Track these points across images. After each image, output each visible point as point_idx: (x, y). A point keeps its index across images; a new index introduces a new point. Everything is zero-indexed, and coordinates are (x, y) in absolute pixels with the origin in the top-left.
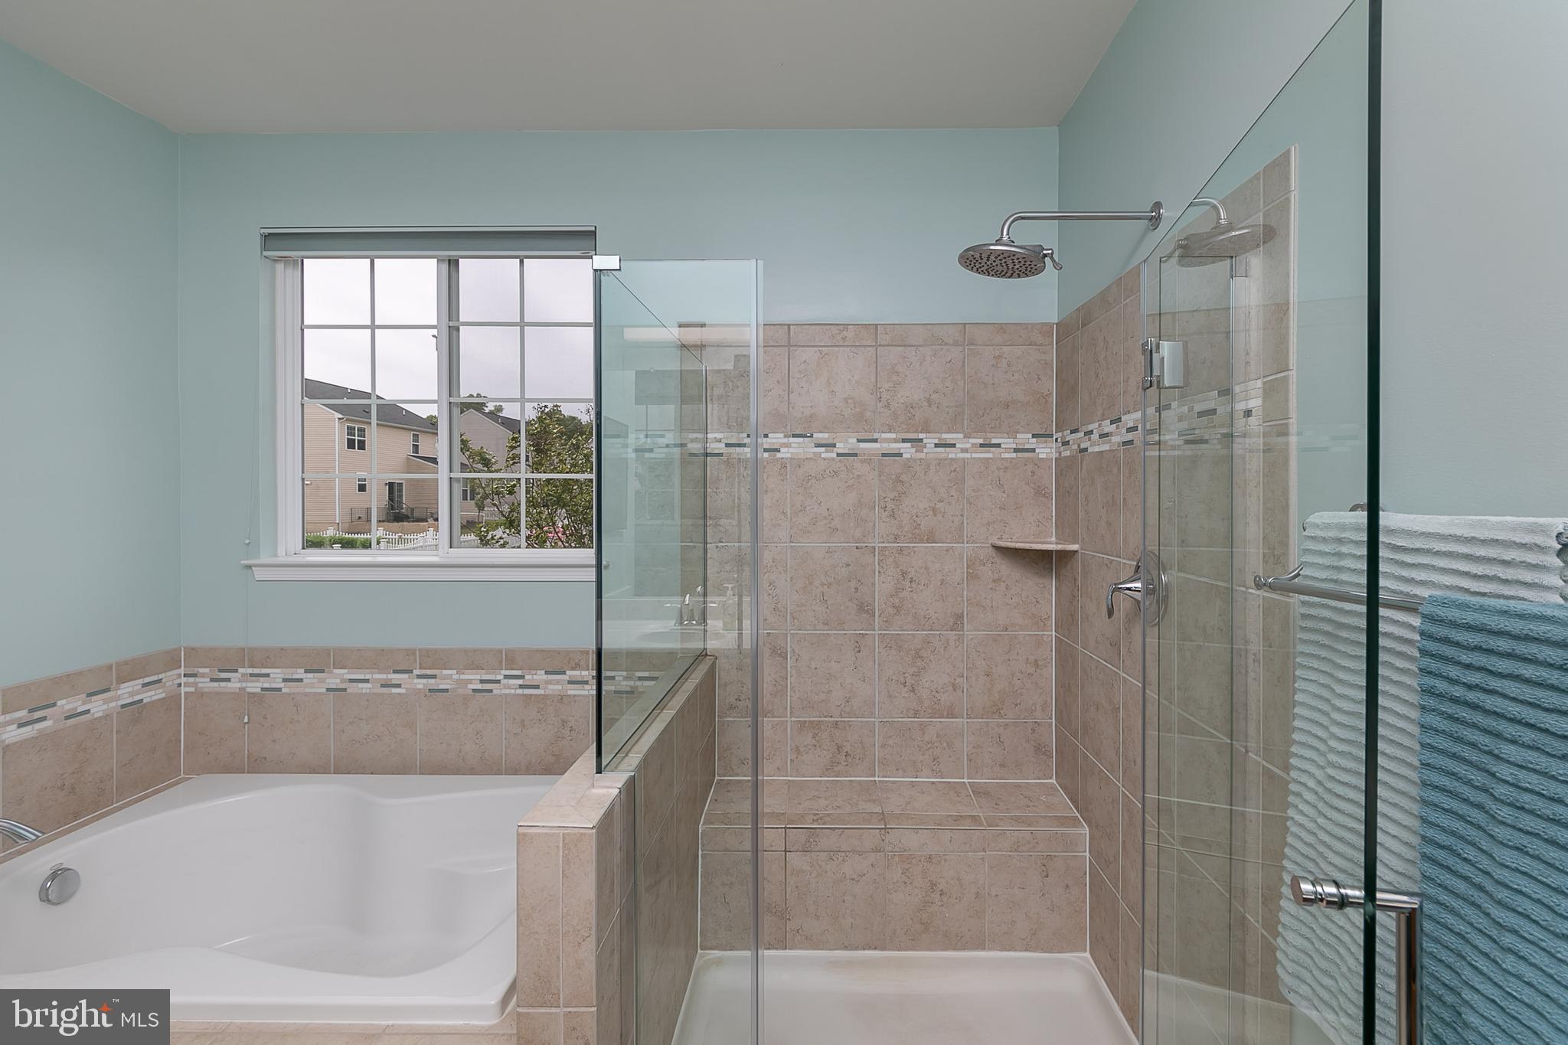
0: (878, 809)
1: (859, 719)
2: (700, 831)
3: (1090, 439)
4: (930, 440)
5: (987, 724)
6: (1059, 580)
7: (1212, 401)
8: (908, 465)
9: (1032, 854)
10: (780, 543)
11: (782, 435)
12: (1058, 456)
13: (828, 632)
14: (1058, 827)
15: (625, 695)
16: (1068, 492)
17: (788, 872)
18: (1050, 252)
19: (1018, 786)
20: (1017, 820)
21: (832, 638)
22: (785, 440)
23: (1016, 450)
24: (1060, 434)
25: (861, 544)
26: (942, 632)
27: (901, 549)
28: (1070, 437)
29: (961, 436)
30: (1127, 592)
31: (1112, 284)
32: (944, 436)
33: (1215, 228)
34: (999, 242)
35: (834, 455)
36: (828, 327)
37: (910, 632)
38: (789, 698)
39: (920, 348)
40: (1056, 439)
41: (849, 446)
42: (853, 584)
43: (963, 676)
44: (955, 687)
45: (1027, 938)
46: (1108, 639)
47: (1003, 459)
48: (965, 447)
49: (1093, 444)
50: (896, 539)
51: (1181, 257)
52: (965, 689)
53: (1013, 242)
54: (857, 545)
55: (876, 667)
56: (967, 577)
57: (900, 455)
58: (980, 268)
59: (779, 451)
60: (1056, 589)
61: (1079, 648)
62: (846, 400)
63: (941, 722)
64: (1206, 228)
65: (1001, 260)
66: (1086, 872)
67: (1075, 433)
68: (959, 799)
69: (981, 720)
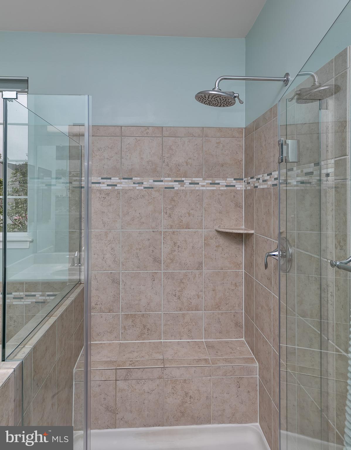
0: (161, 357)
1: (154, 313)
2: (74, 372)
3: (259, 182)
4: (187, 181)
5: (213, 313)
6: (246, 246)
7: (311, 168)
8: (177, 193)
9: (232, 377)
10: (117, 229)
11: (118, 178)
12: (245, 189)
13: (139, 271)
14: (244, 363)
15: (40, 304)
16: (250, 206)
17: (117, 391)
18: (237, 95)
19: (227, 342)
20: (226, 360)
21: (141, 274)
22: (119, 181)
23: (227, 186)
24: (246, 179)
25: (155, 230)
26: (193, 271)
27: (174, 232)
28: (250, 181)
29: (201, 179)
30: (273, 256)
31: (268, 111)
32: (194, 179)
33: (313, 86)
34: (213, 90)
35: (142, 188)
36: (139, 128)
37: (178, 271)
38: (121, 303)
39: (183, 138)
40: (245, 181)
41: (150, 184)
42: (151, 248)
43: (202, 291)
44: (198, 296)
45: (230, 417)
46: (266, 276)
47: (220, 190)
48: (203, 184)
49: (260, 185)
50: (171, 227)
51: (298, 99)
52: (203, 297)
53: (221, 90)
54: (153, 230)
55: (162, 288)
56: (204, 245)
57: (173, 188)
58: (206, 102)
59: (117, 186)
60: (245, 250)
61: (254, 278)
62: (148, 162)
63: (192, 313)
64: (309, 86)
65: (214, 98)
66: (257, 385)
67: (252, 179)
68: (200, 350)
69: (210, 312)
